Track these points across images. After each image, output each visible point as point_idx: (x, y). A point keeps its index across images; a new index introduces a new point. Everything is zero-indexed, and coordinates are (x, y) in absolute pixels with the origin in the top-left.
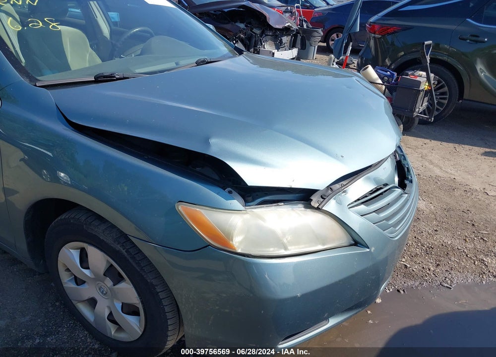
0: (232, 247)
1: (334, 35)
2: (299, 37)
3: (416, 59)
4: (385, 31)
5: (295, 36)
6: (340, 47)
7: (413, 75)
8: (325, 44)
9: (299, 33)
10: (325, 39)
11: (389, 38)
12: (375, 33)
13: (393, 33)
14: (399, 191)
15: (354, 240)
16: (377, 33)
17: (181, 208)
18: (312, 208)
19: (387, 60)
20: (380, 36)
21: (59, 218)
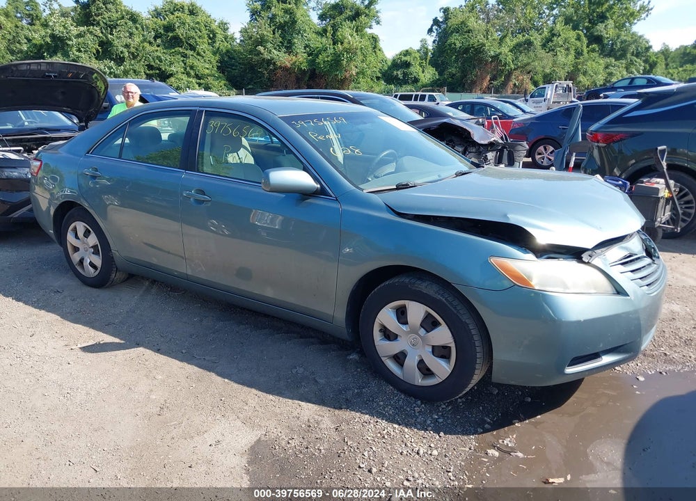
0: (531, 285)
1: (541, 148)
2: (506, 152)
3: (650, 166)
4: (609, 139)
5: (501, 151)
6: (561, 159)
7: (648, 182)
8: (530, 160)
9: (505, 148)
10: (530, 153)
11: (616, 146)
12: (598, 142)
13: (618, 141)
14: (648, 260)
15: (617, 291)
16: (601, 141)
17: (493, 260)
18: (584, 263)
19: (615, 170)
20: (605, 145)
21: (383, 284)
